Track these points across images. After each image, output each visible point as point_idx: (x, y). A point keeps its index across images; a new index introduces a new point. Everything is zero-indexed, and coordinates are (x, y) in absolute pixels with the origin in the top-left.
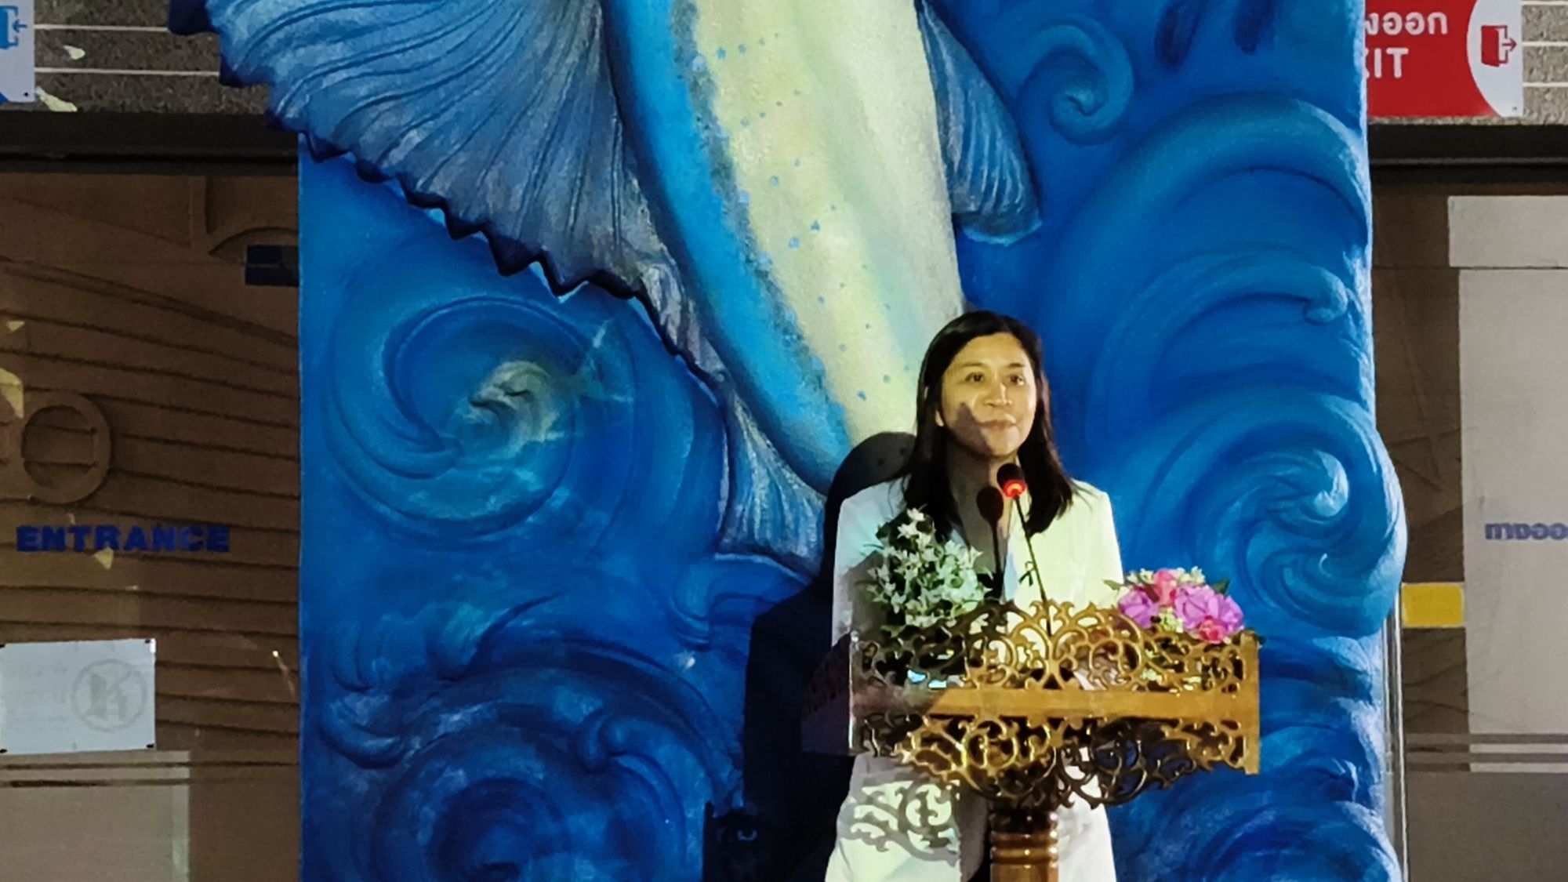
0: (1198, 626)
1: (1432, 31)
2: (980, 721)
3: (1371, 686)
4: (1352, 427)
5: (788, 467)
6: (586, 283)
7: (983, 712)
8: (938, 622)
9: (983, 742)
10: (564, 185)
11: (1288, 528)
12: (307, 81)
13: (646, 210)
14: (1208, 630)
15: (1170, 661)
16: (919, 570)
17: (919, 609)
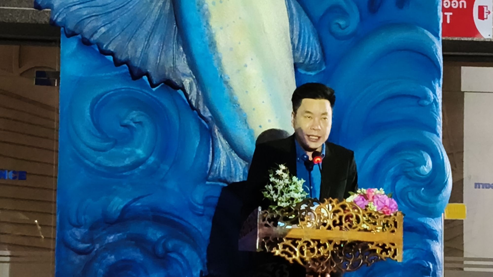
0: (382, 209)
1: (461, 7)
2: (304, 241)
3: (438, 235)
4: (433, 143)
5: (233, 151)
6: (163, 84)
7: (305, 237)
8: (290, 205)
9: (304, 248)
10: (156, 49)
11: (410, 178)
12: (65, 8)
13: (185, 59)
14: (385, 211)
15: (372, 221)
16: (283, 186)
17: (283, 200)
